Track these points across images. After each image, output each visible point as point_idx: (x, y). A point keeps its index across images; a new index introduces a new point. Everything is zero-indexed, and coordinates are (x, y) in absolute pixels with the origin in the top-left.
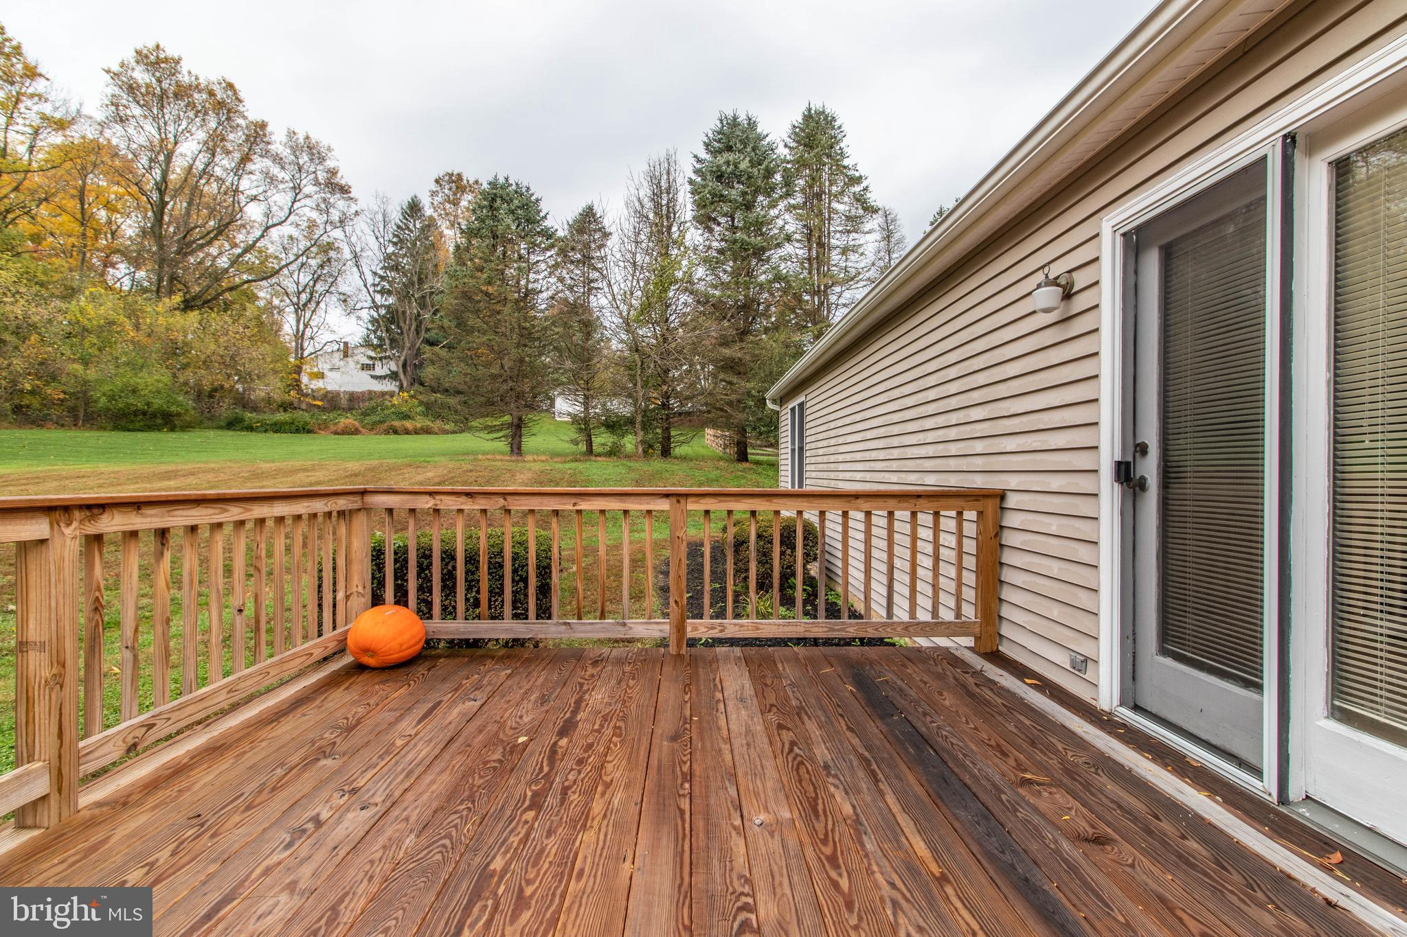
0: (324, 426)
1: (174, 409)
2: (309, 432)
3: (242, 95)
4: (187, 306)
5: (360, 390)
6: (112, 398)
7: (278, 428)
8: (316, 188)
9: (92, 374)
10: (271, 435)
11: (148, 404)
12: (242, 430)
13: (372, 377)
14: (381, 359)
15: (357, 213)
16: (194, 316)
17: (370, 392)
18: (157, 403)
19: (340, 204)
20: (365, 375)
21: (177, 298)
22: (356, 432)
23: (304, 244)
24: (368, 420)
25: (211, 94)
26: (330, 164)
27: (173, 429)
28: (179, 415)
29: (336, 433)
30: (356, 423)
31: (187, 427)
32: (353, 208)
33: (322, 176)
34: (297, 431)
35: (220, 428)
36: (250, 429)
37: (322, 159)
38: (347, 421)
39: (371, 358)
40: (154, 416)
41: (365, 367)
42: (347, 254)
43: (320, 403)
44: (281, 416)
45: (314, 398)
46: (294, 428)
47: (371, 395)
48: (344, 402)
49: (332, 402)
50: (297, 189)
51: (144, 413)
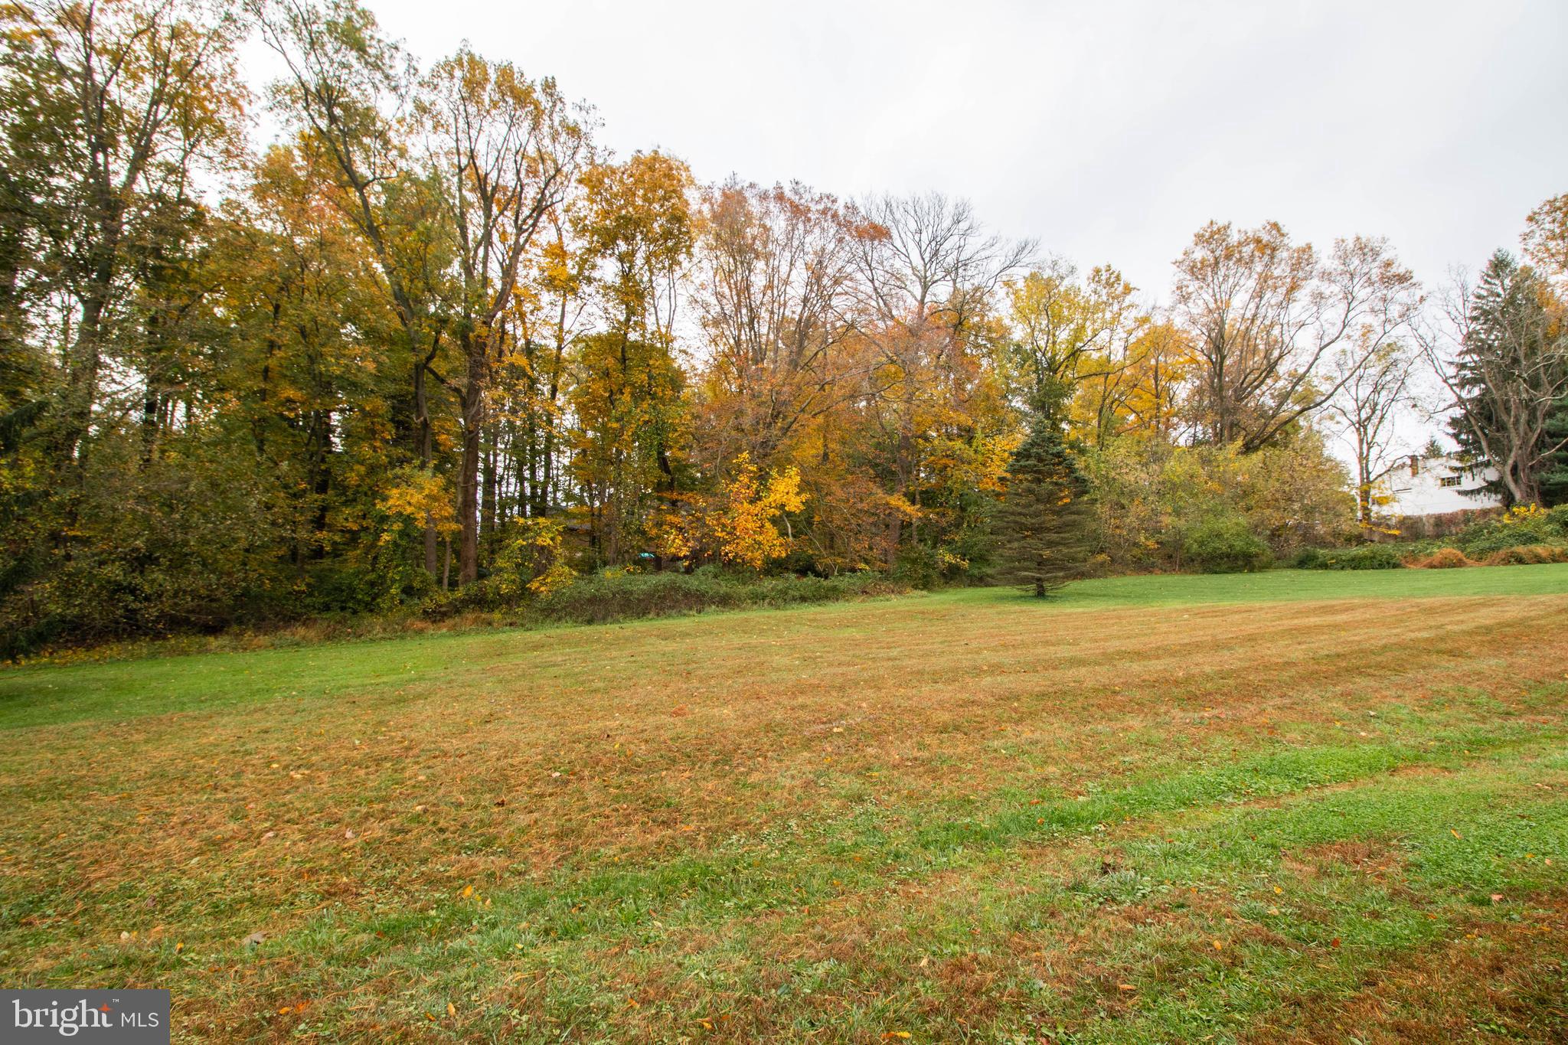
0: (1413, 558)
1: (1253, 550)
2: (1396, 566)
3: (1284, 230)
4: (1248, 448)
5: (1450, 511)
6: (1201, 544)
7: (1356, 564)
8: (1369, 290)
9: (1182, 524)
10: (1349, 572)
11: (1231, 547)
12: (1315, 568)
13: (1460, 493)
14: (1471, 468)
15: (1422, 299)
16: (1257, 457)
17: (1465, 512)
18: (1239, 544)
19: (1401, 295)
20: (1450, 492)
21: (1239, 443)
22: (1458, 564)
23: (1359, 355)
24: (1471, 547)
25: (1258, 241)
26: (1385, 256)
27: (1252, 570)
28: (1257, 555)
29: (1432, 566)
30: (1458, 552)
31: (1265, 567)
32: (1418, 294)
33: (1375, 274)
34: (1381, 566)
35: (1292, 567)
36: (1324, 566)
37: (1376, 254)
38: (1446, 550)
39: (1456, 469)
40: (1236, 557)
41: (1448, 482)
42: (1415, 347)
43: (1397, 532)
44: (1356, 551)
45: (1389, 527)
46: (1376, 563)
47: (1467, 516)
48: (1429, 529)
49: (1412, 528)
50: (1349, 297)
51: (1228, 556)
